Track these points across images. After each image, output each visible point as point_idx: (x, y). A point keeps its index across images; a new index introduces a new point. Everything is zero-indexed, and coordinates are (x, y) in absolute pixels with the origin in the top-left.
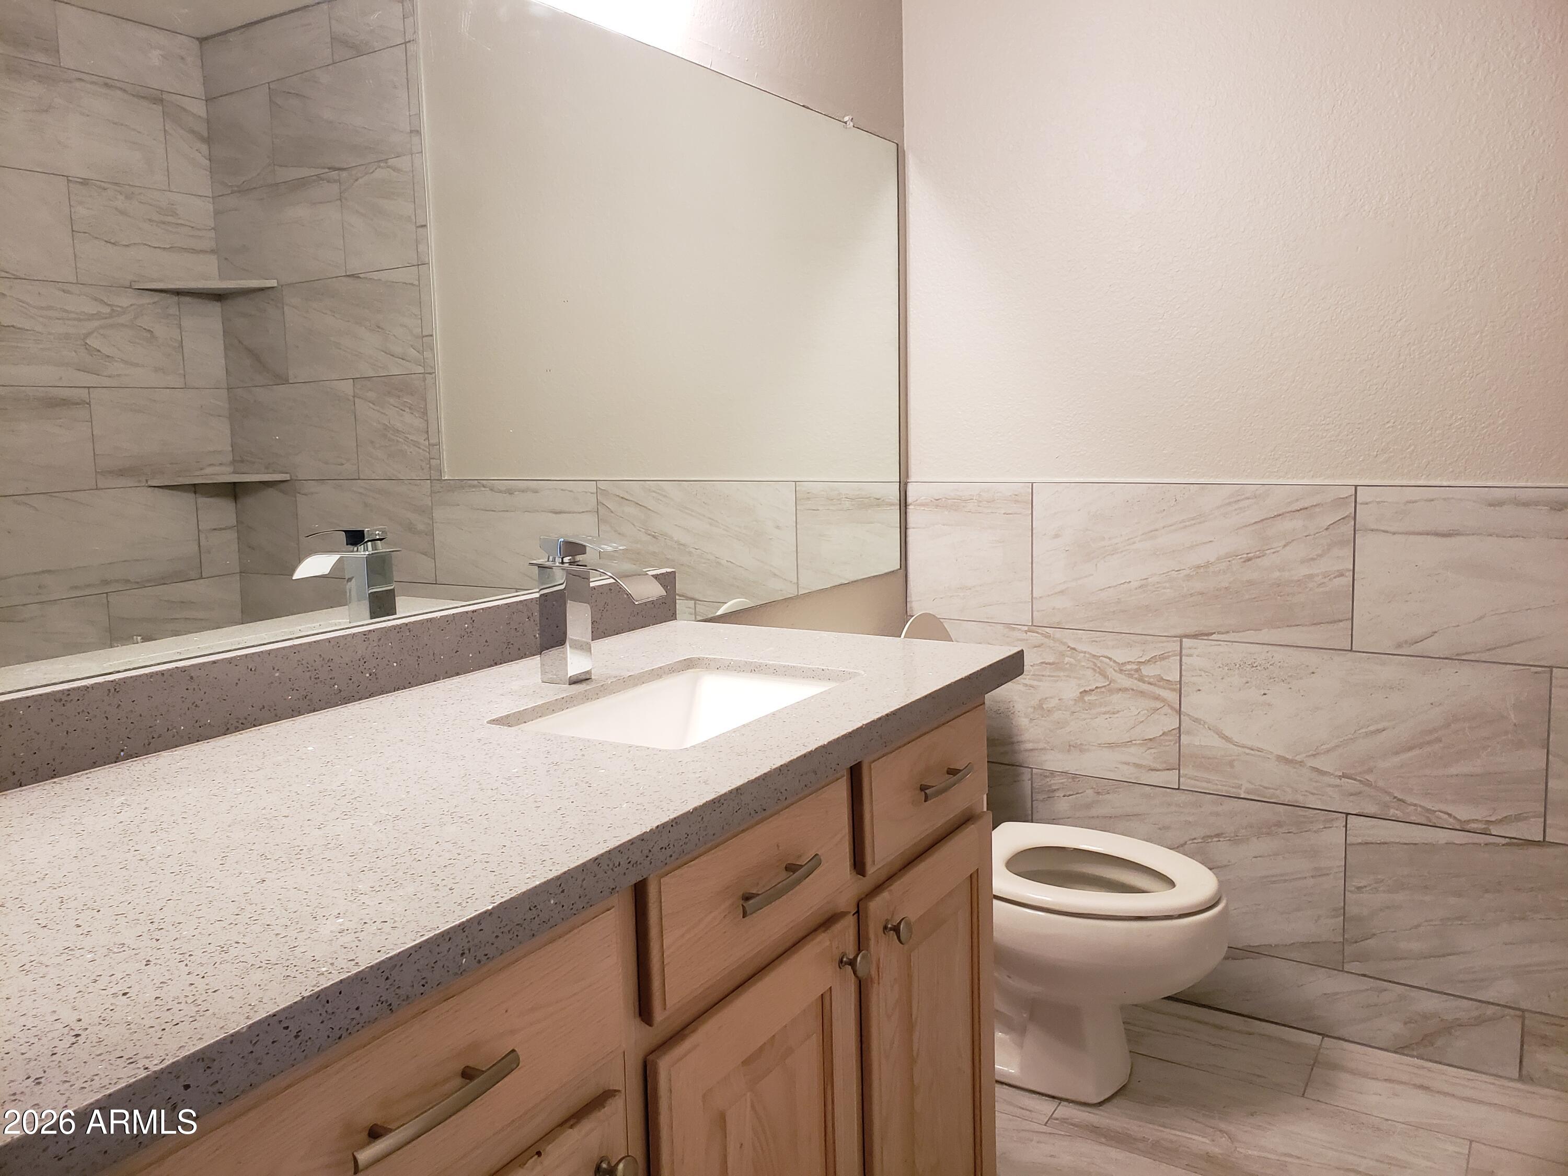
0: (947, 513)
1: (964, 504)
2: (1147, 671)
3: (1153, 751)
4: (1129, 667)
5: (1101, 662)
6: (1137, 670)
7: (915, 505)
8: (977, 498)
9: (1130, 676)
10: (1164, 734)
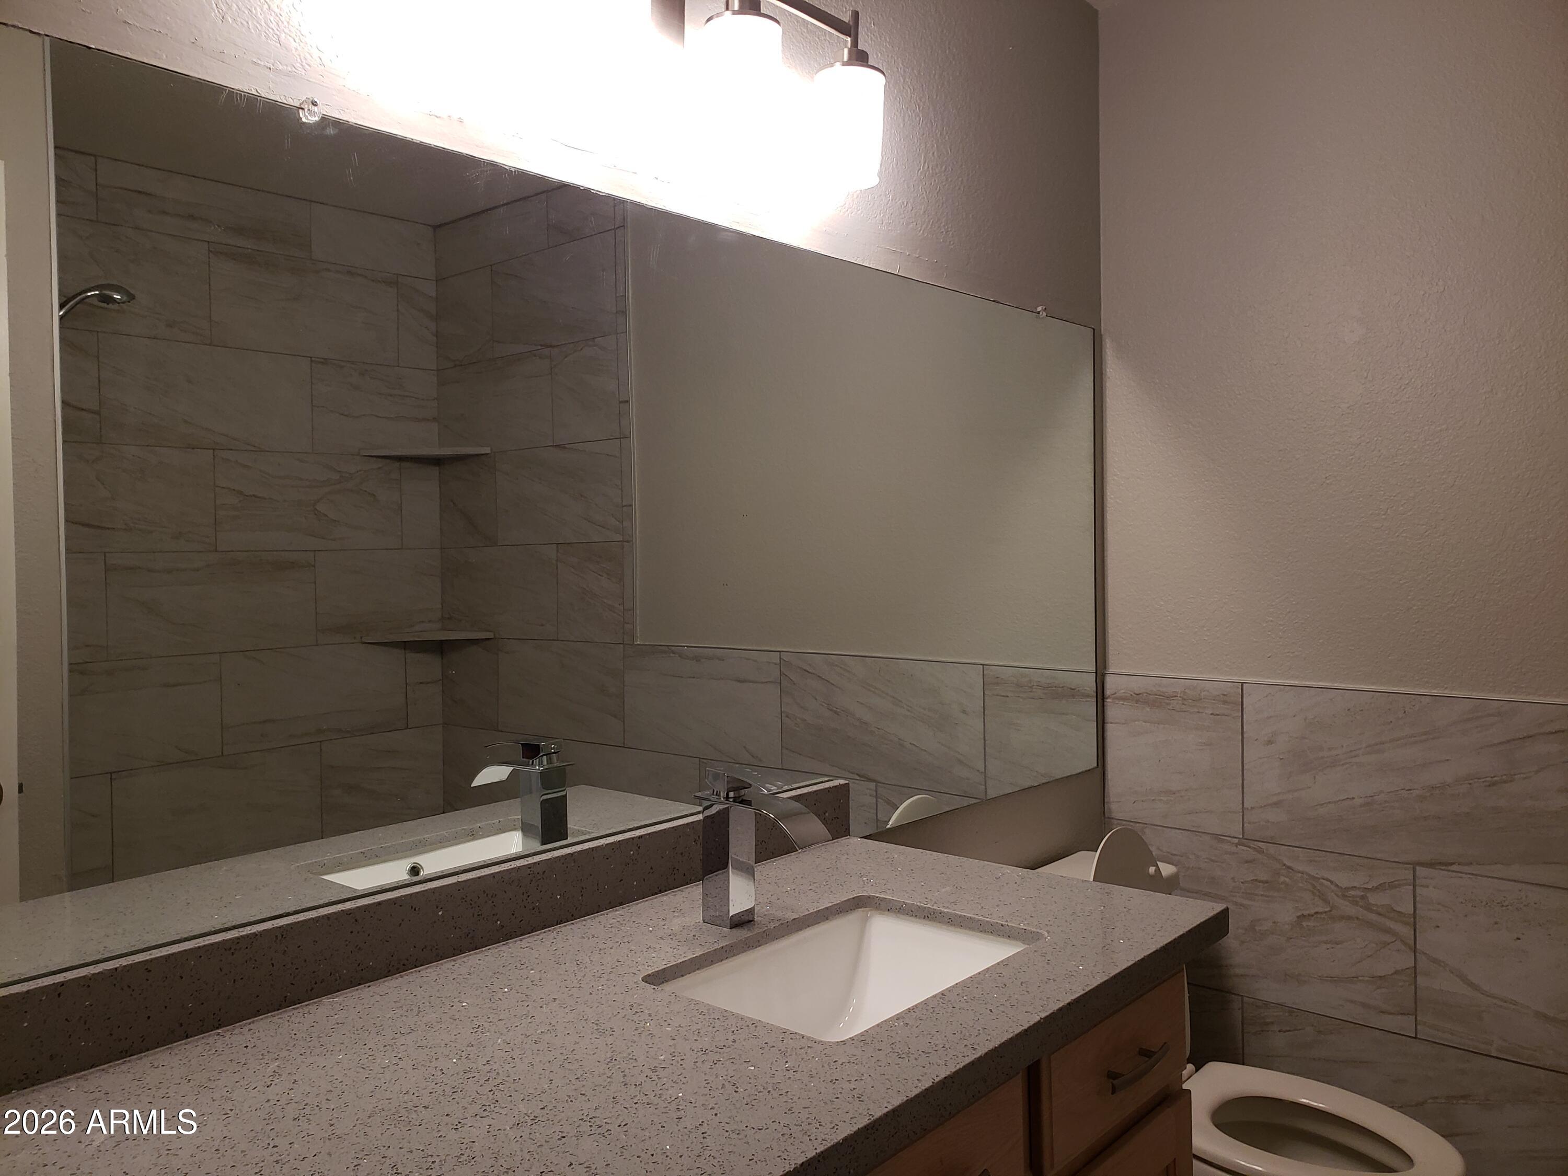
0: (1148, 709)
1: (1167, 701)
2: (1373, 899)
3: (1384, 990)
4: (1352, 893)
5: (1322, 884)
6: (1362, 897)
7: (1114, 699)
8: (1182, 695)
9: (1356, 903)
10: (1396, 972)
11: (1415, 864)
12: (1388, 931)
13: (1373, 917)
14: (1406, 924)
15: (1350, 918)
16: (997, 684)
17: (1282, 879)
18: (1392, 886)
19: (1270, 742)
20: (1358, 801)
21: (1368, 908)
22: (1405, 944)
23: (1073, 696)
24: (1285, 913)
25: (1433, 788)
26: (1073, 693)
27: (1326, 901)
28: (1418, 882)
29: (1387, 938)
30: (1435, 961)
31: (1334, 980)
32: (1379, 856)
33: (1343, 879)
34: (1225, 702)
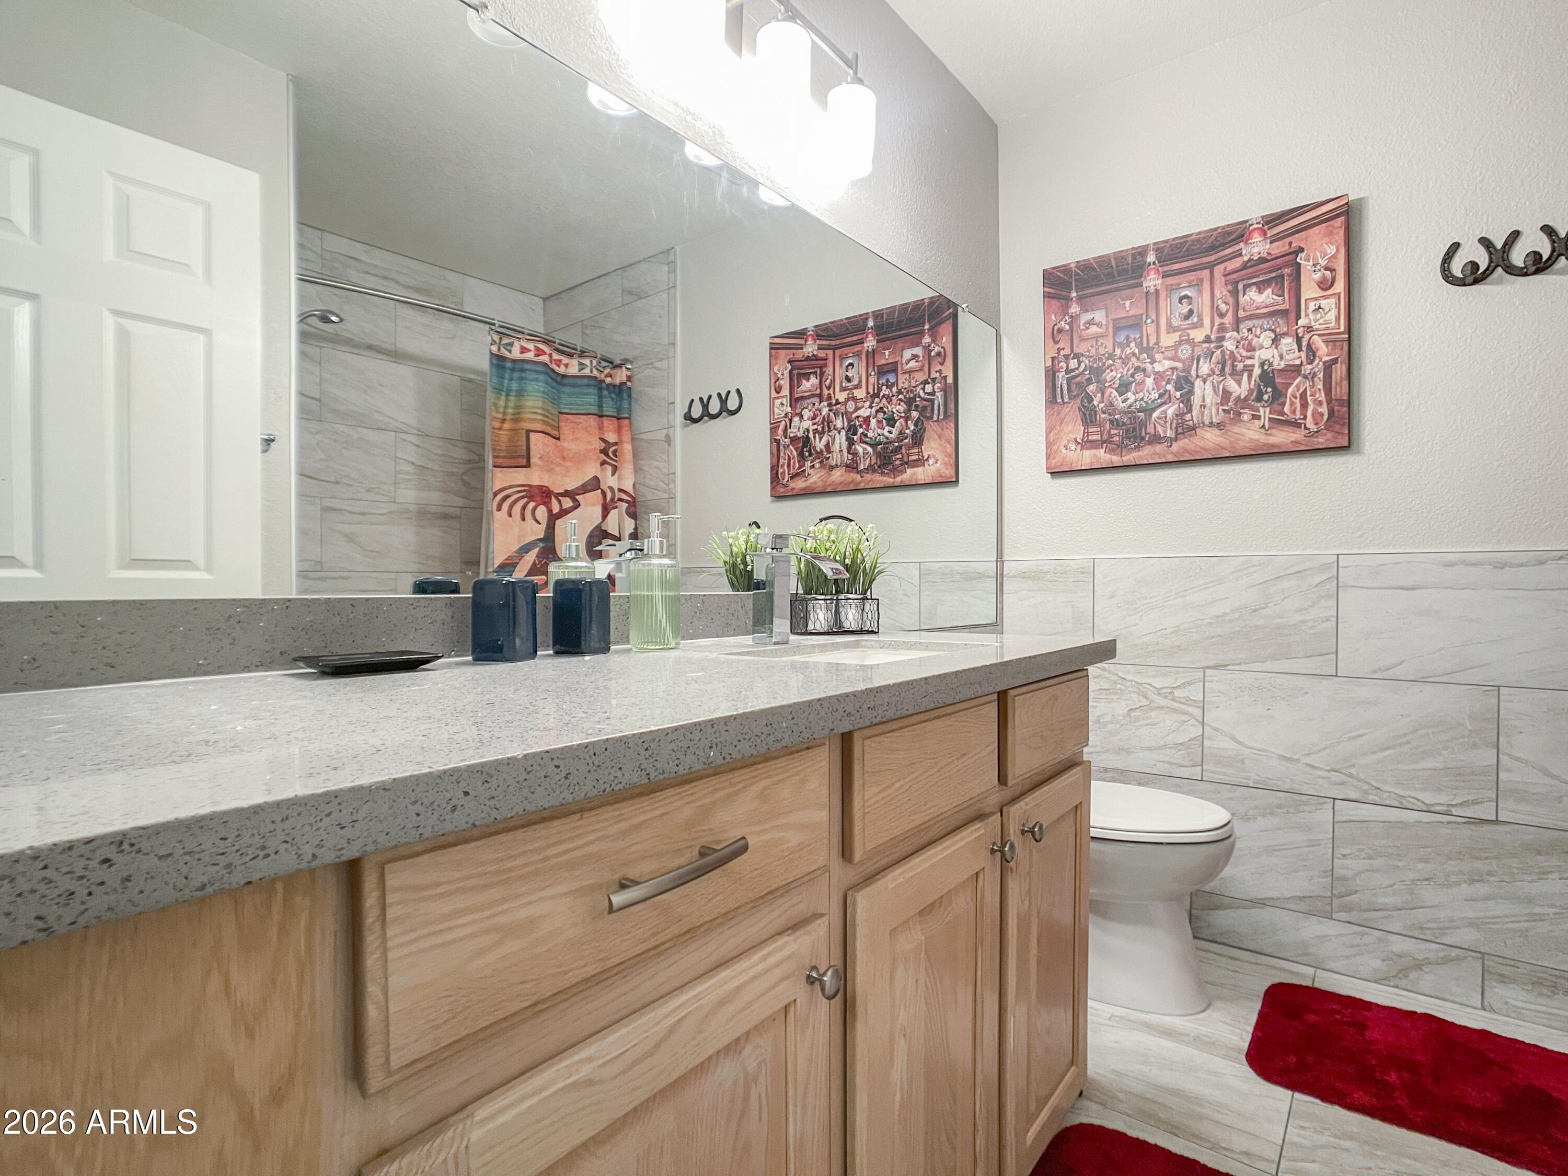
0: (1031, 582)
1: (1043, 575)
2: (1178, 693)
3: (1182, 752)
4: (1164, 691)
5: (1145, 688)
6: (1170, 693)
7: (1008, 577)
8: (1053, 571)
9: (1166, 697)
10: (1191, 740)
11: (1205, 668)
12: (1185, 713)
13: (1176, 705)
14: (1198, 707)
15: (1162, 708)
16: (929, 574)
17: (1119, 686)
18: (1190, 683)
19: (1112, 597)
20: (1169, 630)
21: (1173, 700)
22: (1197, 720)
23: (980, 578)
24: (1120, 708)
25: (1218, 617)
26: (981, 576)
27: (1147, 698)
28: (1207, 679)
29: (1186, 718)
30: (1216, 729)
31: (1150, 749)
32: (1181, 665)
33: (1158, 683)
34: (1082, 573)
